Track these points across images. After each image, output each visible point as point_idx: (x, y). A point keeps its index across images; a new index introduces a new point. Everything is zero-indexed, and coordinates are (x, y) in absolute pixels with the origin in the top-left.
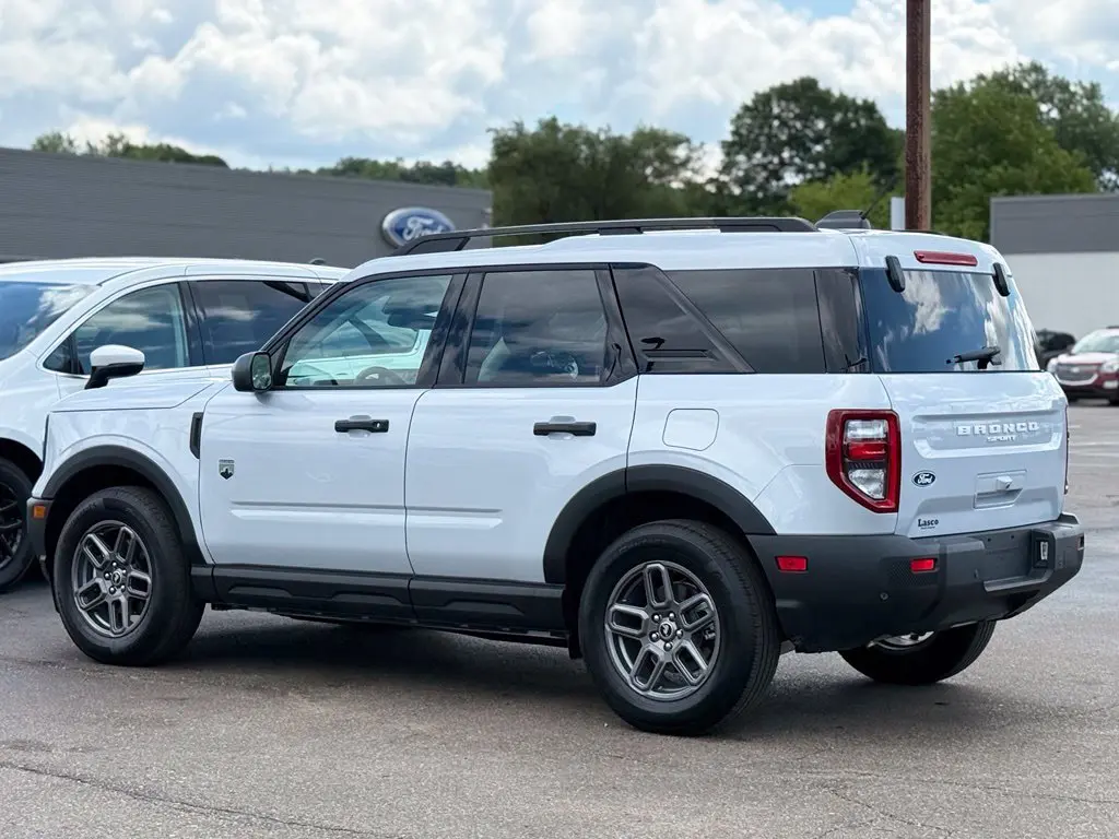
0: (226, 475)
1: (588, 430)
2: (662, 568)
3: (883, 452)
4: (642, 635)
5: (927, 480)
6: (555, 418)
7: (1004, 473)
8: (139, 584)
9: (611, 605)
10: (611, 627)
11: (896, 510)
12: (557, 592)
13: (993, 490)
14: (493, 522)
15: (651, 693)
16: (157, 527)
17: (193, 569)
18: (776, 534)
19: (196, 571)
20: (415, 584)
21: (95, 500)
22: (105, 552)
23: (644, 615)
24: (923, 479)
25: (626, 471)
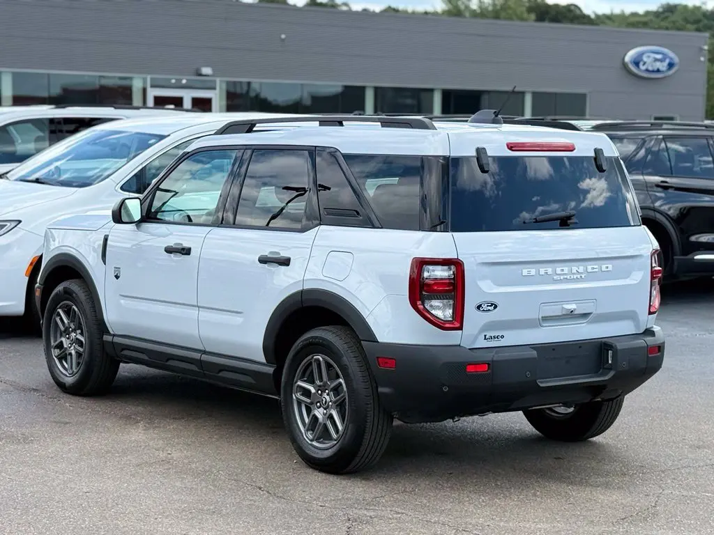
0: (117, 277)
1: (286, 262)
2: (321, 359)
3: (451, 288)
4: (312, 403)
5: (489, 308)
6: (271, 253)
7: (568, 302)
8: (80, 343)
9: (296, 382)
10: (297, 396)
11: (461, 328)
12: (270, 370)
13: (560, 314)
14: (238, 320)
15: (315, 443)
16: (87, 307)
17: (104, 336)
18: (378, 342)
19: (107, 338)
20: (205, 357)
21: (60, 288)
22: (66, 321)
23: (313, 390)
24: (485, 307)
25: (302, 292)
